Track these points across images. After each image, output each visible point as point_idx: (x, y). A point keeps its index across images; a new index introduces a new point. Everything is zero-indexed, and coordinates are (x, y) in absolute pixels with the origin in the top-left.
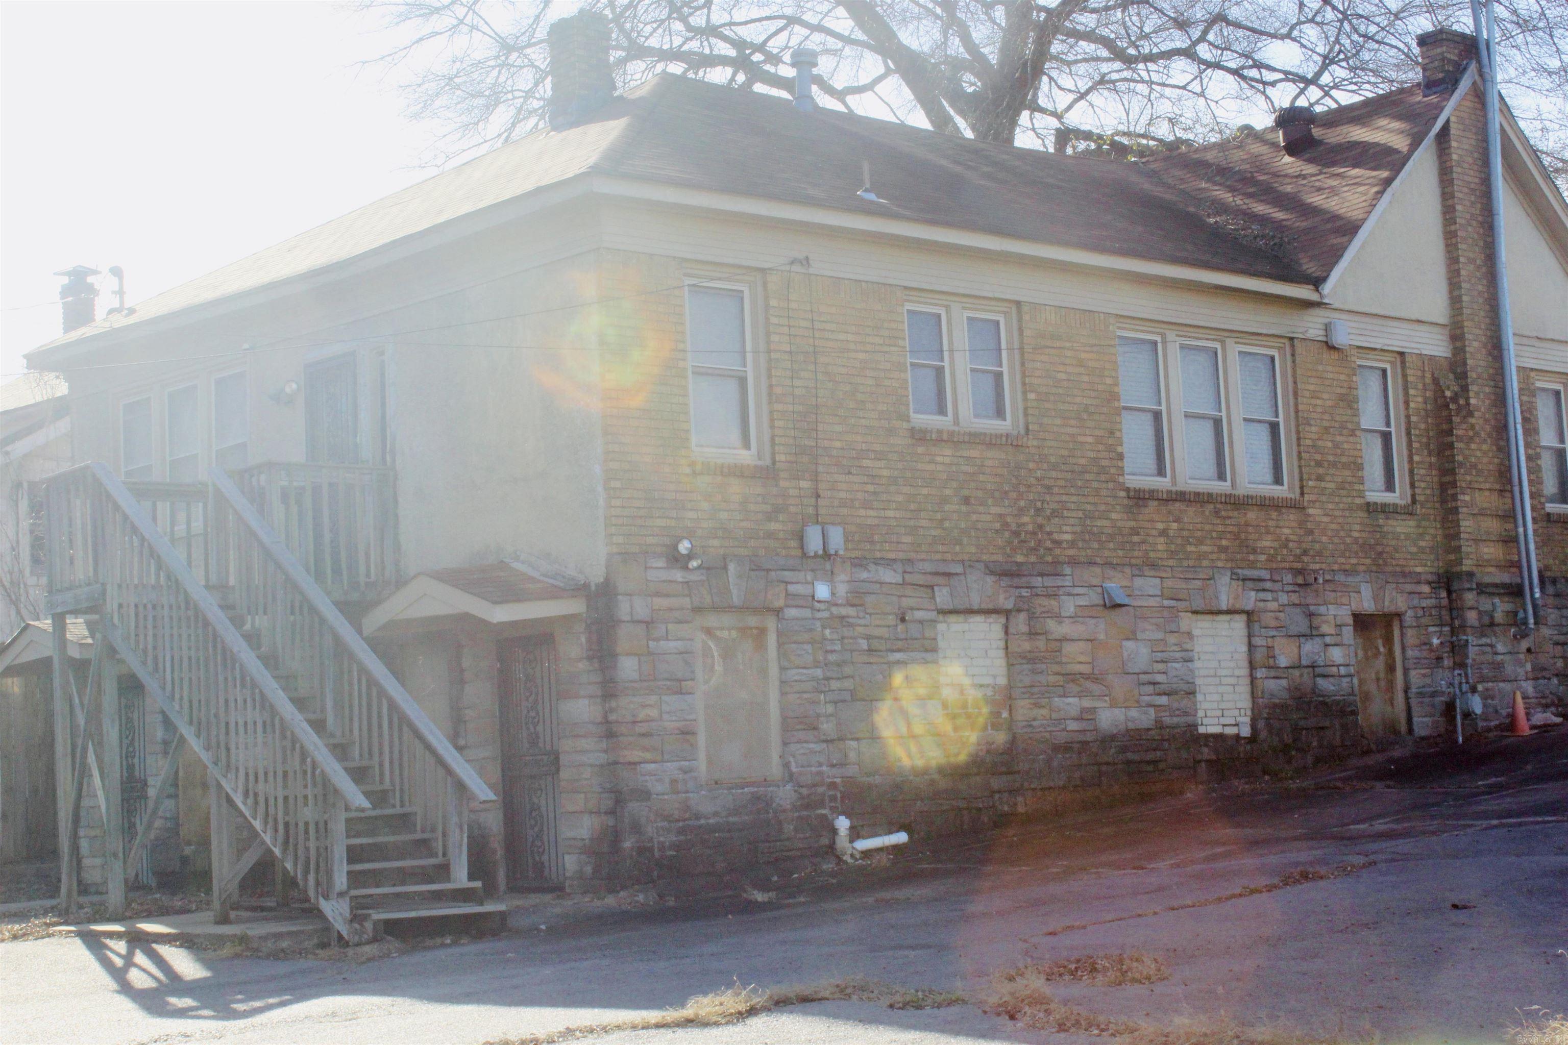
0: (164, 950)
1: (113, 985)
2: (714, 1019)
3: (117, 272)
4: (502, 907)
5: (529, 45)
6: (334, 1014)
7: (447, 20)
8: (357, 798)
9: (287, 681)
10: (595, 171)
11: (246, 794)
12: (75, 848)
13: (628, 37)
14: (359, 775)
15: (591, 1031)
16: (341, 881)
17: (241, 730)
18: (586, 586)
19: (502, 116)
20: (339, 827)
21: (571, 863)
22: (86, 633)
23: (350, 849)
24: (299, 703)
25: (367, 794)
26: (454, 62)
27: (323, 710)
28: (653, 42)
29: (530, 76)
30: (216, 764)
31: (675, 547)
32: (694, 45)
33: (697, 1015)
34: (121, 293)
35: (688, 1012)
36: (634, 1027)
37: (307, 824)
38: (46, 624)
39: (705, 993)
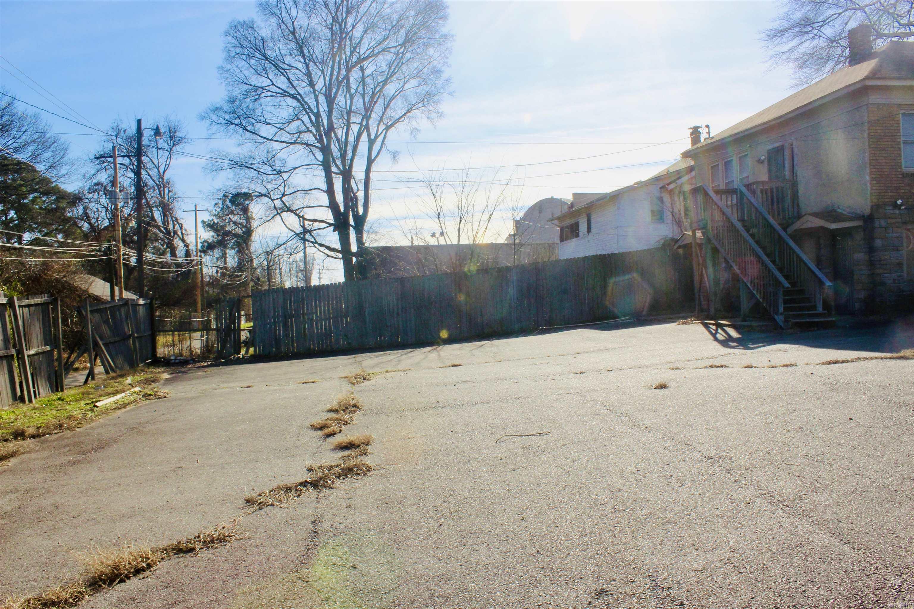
0: (727, 329)
1: (712, 338)
2: (911, 357)
3: (707, 126)
4: (834, 319)
5: (840, 39)
6: (780, 350)
7: (811, 35)
8: (787, 285)
9: (764, 249)
10: (867, 78)
11: (751, 284)
12: (700, 298)
13: (877, 32)
14: (787, 277)
15: (867, 359)
16: (781, 309)
17: (749, 263)
18: (863, 216)
19: (830, 65)
20: (781, 294)
21: (857, 306)
22: (701, 235)
23: (784, 300)
24: (768, 255)
25: (790, 283)
26: (813, 48)
27: (775, 258)
28: (886, 32)
29: (840, 50)
30: (741, 273)
31: (896, 202)
32: (902, 30)
33: (905, 356)
34: (709, 133)
35: (902, 354)
36: (882, 358)
37: (770, 292)
38: (690, 233)
39: (908, 349)
